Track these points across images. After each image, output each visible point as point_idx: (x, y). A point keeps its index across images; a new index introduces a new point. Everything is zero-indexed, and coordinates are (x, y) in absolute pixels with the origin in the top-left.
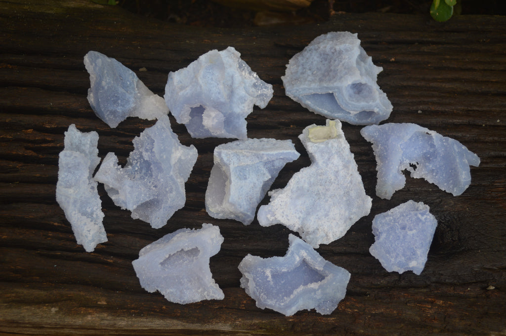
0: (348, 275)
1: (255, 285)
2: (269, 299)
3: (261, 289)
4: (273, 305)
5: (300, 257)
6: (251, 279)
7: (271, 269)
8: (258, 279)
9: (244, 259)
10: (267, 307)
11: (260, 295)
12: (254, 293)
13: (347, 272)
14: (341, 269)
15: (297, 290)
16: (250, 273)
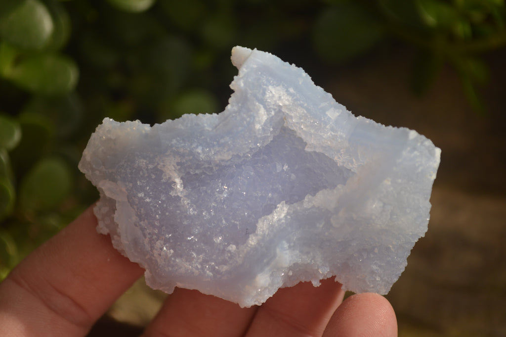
0: (432, 154)
1: (134, 218)
2: (181, 256)
3: (154, 226)
4: (196, 272)
5: (268, 110)
6: (120, 199)
7: (178, 159)
8: (141, 195)
9: (94, 135)
10: (180, 285)
11: (152, 247)
12: (136, 242)
13: (429, 143)
14: (407, 135)
15: (269, 217)
16: (114, 180)
